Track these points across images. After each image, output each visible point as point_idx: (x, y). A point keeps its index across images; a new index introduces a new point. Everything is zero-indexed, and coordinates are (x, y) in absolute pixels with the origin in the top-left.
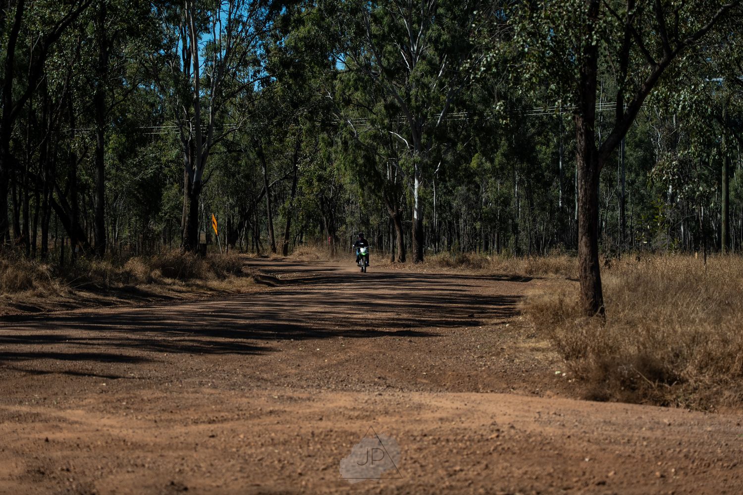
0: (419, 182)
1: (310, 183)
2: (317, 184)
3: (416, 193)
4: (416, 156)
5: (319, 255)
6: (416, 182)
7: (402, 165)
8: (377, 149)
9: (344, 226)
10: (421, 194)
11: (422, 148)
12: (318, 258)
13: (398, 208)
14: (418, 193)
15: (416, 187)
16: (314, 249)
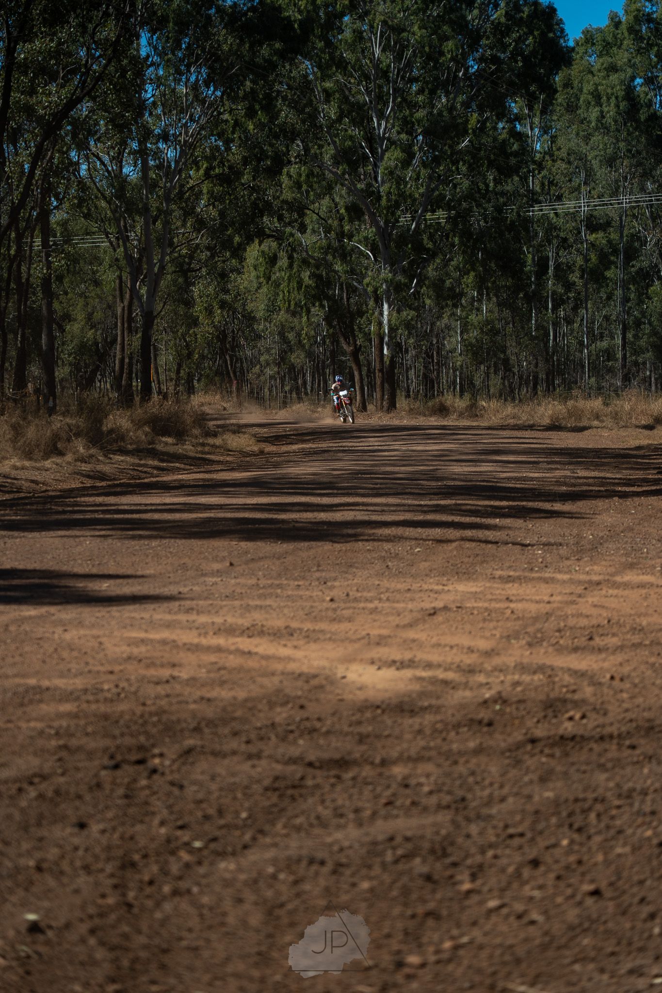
0: (389, 307)
1: (209, 311)
2: (219, 311)
3: (385, 322)
4: (386, 273)
5: (225, 405)
6: (386, 306)
7: (368, 285)
8: (332, 264)
9: (258, 367)
10: (393, 322)
11: (392, 262)
12: (225, 409)
13: (355, 341)
14: (389, 321)
15: (386, 313)
16: (218, 397)
